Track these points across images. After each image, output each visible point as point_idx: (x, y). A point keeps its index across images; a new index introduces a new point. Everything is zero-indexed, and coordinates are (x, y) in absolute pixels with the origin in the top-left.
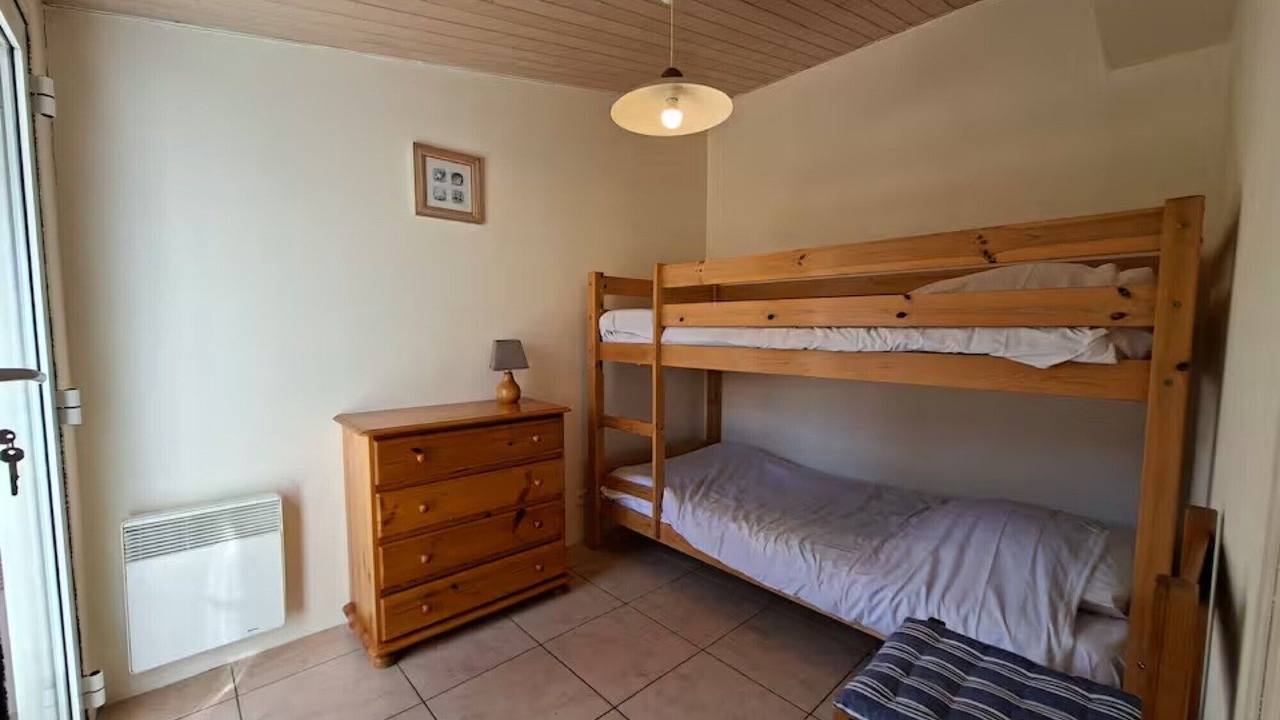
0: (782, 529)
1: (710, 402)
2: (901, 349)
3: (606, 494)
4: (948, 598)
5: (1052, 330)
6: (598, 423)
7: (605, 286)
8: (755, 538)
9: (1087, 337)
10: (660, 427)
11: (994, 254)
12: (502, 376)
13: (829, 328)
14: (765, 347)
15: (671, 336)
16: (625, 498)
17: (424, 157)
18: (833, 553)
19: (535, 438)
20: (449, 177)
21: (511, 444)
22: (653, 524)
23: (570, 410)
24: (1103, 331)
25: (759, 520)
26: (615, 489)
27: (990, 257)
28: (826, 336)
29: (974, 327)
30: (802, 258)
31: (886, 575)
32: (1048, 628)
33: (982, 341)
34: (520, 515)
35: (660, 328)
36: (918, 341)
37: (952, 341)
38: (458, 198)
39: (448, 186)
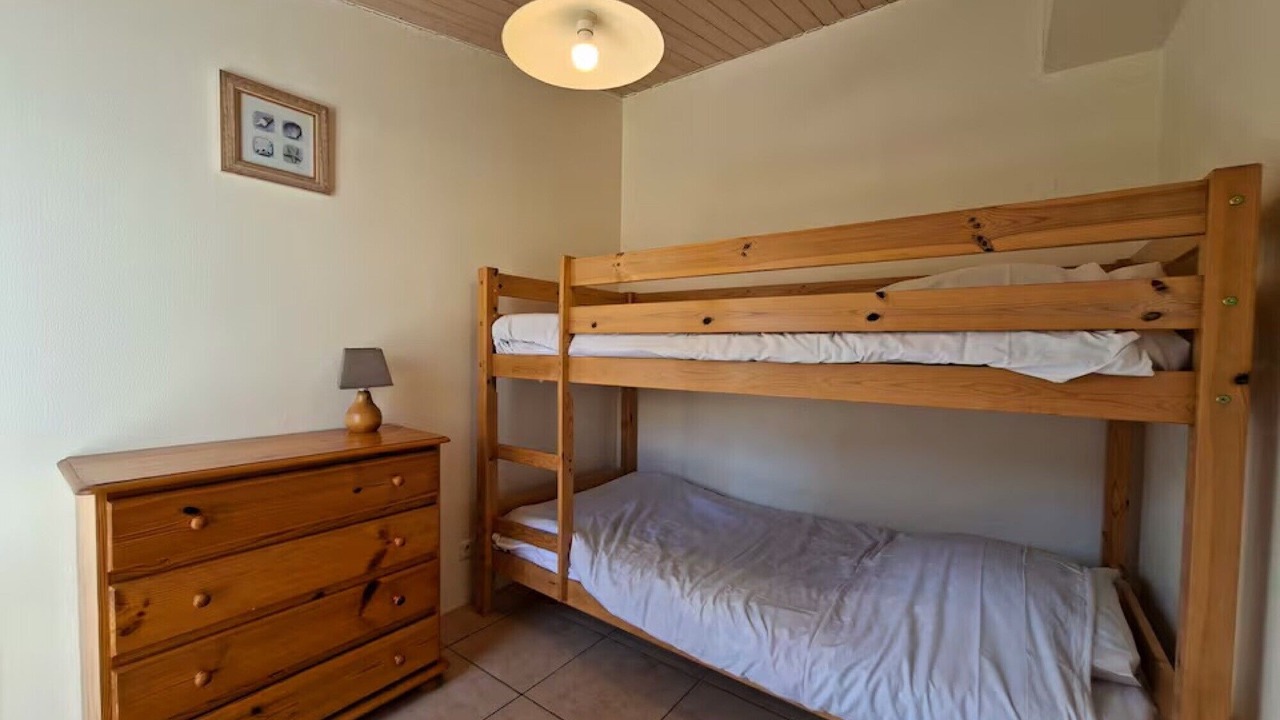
0: (721, 584)
1: (624, 425)
2: (874, 359)
3: (498, 544)
4: (936, 673)
5: (1068, 335)
6: (489, 453)
7: (500, 286)
8: (688, 600)
9: (1116, 343)
10: (567, 458)
11: (989, 240)
12: (354, 397)
13: (782, 334)
14: (700, 358)
15: (582, 345)
16: (523, 549)
17: (238, 95)
18: (785, 615)
19: (396, 481)
20: (278, 126)
21: (358, 491)
22: (558, 580)
23: (449, 441)
24: (1134, 336)
25: (691, 574)
26: (510, 537)
27: (985, 244)
28: (779, 344)
29: (965, 331)
30: (747, 246)
31: (856, 645)
32: (1067, 710)
33: (977, 349)
34: (371, 589)
35: (568, 336)
36: (897, 349)
37: (940, 349)
38: (293, 156)
39: (279, 139)
